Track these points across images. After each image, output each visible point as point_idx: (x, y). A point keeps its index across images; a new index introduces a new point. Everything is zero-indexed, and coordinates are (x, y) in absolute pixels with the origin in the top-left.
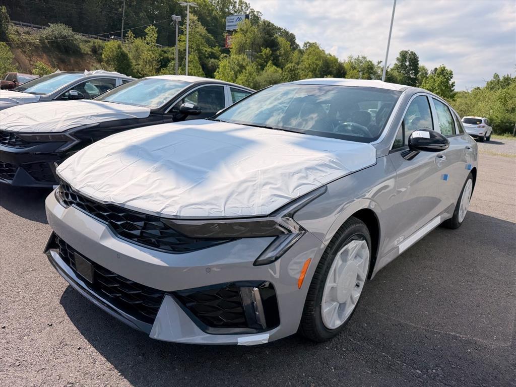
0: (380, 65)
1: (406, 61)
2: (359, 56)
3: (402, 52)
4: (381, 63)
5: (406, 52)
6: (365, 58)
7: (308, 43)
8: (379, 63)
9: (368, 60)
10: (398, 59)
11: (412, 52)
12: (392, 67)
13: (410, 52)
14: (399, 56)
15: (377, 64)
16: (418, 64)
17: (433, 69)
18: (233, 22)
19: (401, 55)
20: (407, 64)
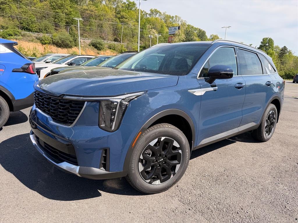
3: (264, 38)
13: (269, 38)
14: (262, 41)
16: (273, 45)
18: (172, 30)
19: (263, 40)
20: (267, 45)
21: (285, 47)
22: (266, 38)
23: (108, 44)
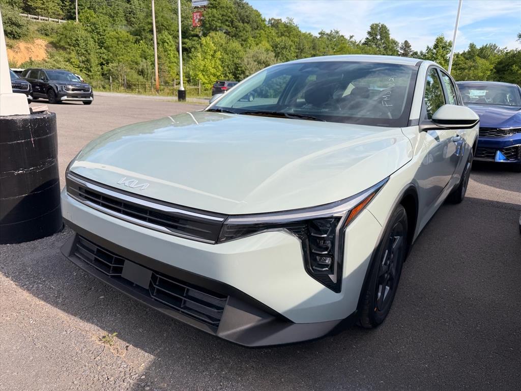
0: (352, 39)
1: (377, 35)
2: (332, 31)
3: (373, 25)
4: (353, 37)
5: (377, 25)
6: (337, 32)
7: (272, 19)
8: (351, 37)
9: (341, 35)
10: (369, 33)
11: (382, 25)
12: (363, 41)
13: (380, 25)
14: (370, 30)
15: (349, 39)
16: (389, 37)
17: (403, 42)
19: (372, 28)
20: (379, 37)
21: (406, 42)
22: (376, 24)
23: (38, 22)
